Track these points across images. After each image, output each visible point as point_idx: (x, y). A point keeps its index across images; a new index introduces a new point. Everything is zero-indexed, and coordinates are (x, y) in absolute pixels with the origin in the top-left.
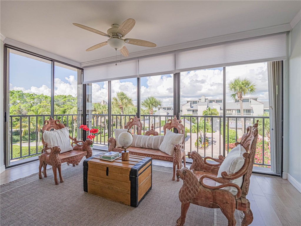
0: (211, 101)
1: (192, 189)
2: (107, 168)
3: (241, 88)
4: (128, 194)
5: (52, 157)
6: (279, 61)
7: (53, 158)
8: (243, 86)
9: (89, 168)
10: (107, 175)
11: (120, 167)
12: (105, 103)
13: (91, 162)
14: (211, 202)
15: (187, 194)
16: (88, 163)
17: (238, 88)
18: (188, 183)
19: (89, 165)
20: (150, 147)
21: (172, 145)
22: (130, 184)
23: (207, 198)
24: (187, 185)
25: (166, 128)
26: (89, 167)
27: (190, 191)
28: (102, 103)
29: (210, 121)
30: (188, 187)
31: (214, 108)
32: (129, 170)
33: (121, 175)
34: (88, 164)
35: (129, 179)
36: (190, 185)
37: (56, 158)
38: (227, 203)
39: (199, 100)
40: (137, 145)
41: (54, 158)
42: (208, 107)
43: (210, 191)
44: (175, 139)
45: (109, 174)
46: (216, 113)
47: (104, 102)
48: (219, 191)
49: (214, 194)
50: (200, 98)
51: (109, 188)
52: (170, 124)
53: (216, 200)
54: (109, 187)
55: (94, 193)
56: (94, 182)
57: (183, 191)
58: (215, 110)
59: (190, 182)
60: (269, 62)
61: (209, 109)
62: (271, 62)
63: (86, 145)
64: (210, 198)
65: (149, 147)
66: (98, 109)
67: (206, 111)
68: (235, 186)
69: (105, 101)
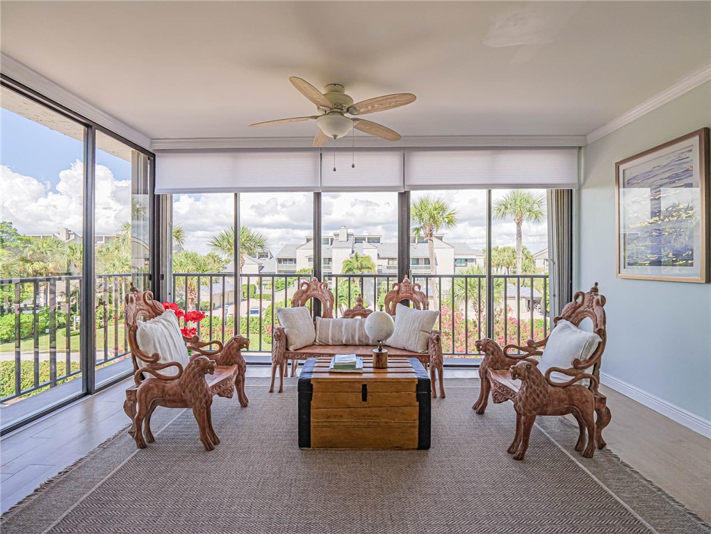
0: (358, 240)
1: (541, 392)
2: (364, 387)
3: (432, 217)
4: (414, 427)
5: (193, 386)
6: (563, 190)
7: (197, 386)
8: (435, 212)
9: (314, 394)
10: (364, 399)
11: (394, 379)
12: (72, 237)
13: (319, 380)
14: (567, 404)
15: (534, 400)
16: (312, 382)
17: (426, 216)
18: (534, 383)
19: (314, 386)
20: (365, 342)
21: (422, 333)
22: (418, 408)
23: (561, 401)
24: (533, 386)
25: (390, 300)
26: (314, 390)
27: (538, 396)
28: (63, 237)
29: (358, 283)
30: (535, 390)
31: (367, 255)
32: (414, 382)
33: (396, 394)
34: (312, 385)
35: (416, 399)
36: (538, 385)
37: (203, 386)
38: (587, 401)
39: (334, 237)
40: (332, 340)
41: (200, 387)
42: (353, 252)
43: (562, 390)
44: (425, 320)
45: (368, 397)
46: (369, 266)
47: (68, 233)
48: (573, 387)
49: (569, 393)
50: (337, 232)
51: (369, 426)
52: (398, 292)
53: (572, 400)
54: (371, 424)
55: (329, 445)
56: (331, 420)
57: (527, 397)
58: (368, 258)
59: (537, 382)
60: (550, 190)
61: (357, 258)
62: (554, 190)
63: (235, 350)
64: (565, 399)
65: (362, 342)
66: (53, 254)
67: (350, 262)
68: (586, 376)
69: (73, 231)
